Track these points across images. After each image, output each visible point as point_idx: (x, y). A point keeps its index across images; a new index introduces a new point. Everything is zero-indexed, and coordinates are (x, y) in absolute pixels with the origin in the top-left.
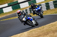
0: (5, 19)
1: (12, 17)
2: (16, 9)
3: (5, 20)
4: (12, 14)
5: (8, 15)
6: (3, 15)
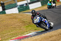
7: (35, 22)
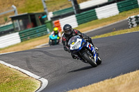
0: (99, 34)
1: (116, 30)
2: (127, 10)
3: (100, 37)
4: (118, 22)
5: (109, 24)
6: (96, 24)
7: (71, 49)
